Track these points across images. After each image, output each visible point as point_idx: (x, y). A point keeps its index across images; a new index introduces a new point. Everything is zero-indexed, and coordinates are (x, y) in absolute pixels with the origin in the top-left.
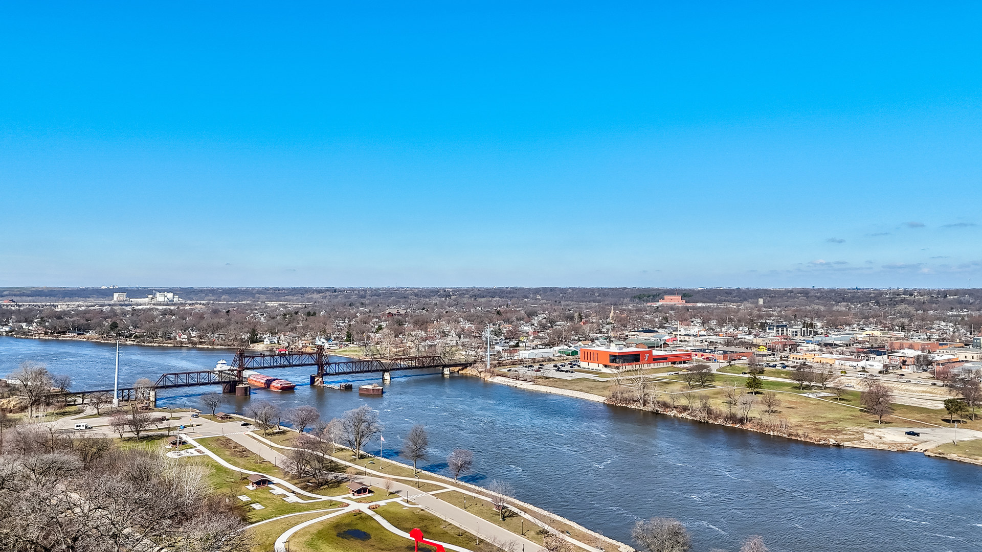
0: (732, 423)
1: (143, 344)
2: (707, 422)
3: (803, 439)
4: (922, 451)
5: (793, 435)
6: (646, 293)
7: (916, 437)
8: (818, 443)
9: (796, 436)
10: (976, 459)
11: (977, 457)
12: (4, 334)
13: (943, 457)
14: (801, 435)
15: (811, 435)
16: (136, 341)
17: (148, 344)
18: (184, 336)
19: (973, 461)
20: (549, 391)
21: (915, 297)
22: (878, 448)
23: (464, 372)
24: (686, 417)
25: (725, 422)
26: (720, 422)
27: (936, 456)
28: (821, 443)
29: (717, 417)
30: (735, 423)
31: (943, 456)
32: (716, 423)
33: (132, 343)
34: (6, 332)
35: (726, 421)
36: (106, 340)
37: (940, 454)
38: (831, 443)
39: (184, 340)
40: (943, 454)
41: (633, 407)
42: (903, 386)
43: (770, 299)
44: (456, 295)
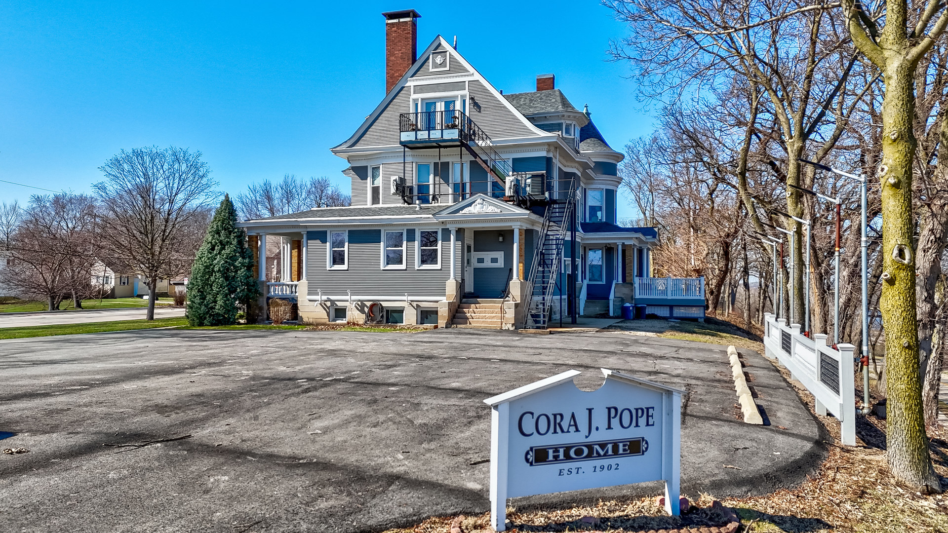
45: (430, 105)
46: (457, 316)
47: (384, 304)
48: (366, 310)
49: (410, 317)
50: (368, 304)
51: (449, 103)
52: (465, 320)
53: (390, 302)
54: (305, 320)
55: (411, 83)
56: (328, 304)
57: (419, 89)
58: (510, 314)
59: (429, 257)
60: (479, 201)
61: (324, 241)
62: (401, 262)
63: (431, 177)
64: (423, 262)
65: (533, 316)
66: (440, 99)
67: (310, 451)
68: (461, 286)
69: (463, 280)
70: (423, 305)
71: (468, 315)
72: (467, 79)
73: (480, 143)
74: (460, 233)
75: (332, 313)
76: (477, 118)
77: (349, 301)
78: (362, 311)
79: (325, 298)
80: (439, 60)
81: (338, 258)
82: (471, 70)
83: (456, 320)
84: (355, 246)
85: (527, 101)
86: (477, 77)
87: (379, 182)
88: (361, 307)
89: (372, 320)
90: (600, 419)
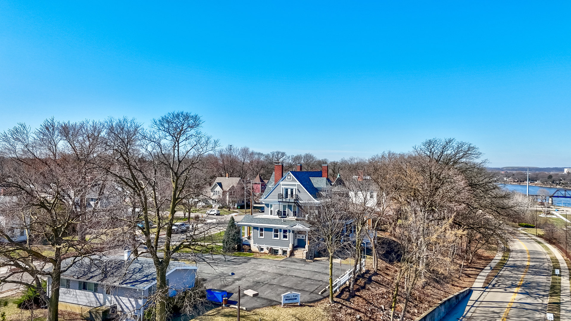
1: (567, 188)
33: (560, 187)
36: (546, 185)
45: (287, 190)
46: (292, 254)
47: (274, 248)
48: (269, 249)
49: (280, 252)
50: (270, 248)
51: (292, 190)
52: (294, 255)
53: (275, 248)
54: (253, 251)
55: (281, 183)
56: (259, 247)
57: (283, 185)
58: (305, 255)
59: (285, 237)
60: (297, 225)
61: (258, 230)
62: (278, 237)
63: (287, 209)
64: (284, 238)
65: (310, 256)
66: (289, 188)
67: (265, 297)
68: (293, 245)
69: (294, 243)
70: (284, 249)
71: (295, 254)
72: (296, 184)
73: (300, 201)
74: (293, 232)
75: (260, 249)
76: (299, 195)
77: (264, 247)
78: (268, 250)
79: (258, 245)
80: (289, 177)
81: (261, 235)
82: (298, 181)
83: (292, 255)
84: (266, 232)
85: (316, 181)
86: (299, 183)
87: (272, 209)
88: (268, 249)
89: (271, 252)
90: (292, 296)
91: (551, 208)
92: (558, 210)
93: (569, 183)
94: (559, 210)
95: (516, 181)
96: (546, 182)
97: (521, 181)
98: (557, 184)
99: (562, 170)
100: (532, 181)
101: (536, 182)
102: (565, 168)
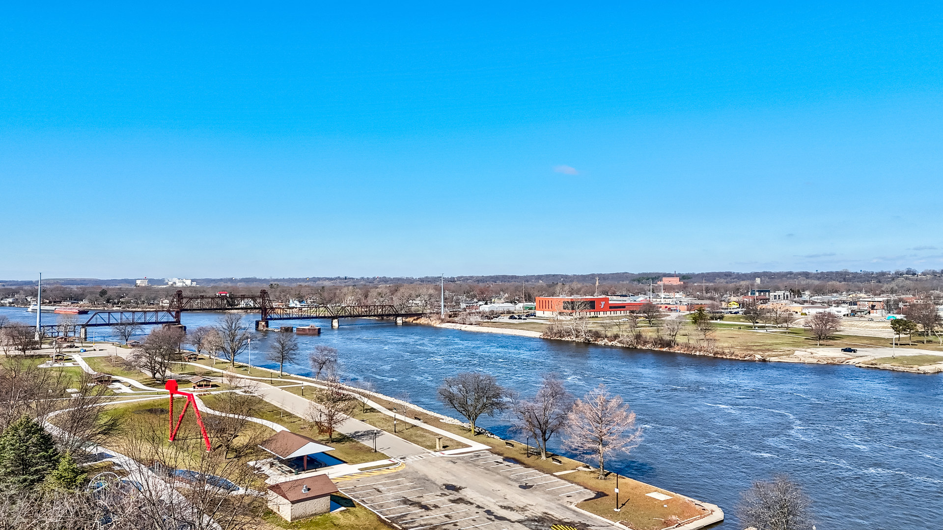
0: (661, 347)
1: (128, 309)
2: (635, 348)
3: (728, 357)
4: (854, 364)
5: (718, 353)
6: (645, 276)
7: (852, 353)
8: (744, 359)
9: (721, 355)
10: (911, 368)
11: (911, 366)
12: (8, 305)
13: (875, 368)
14: (727, 353)
15: (737, 352)
16: (122, 307)
17: (132, 309)
18: (166, 300)
19: (907, 369)
20: (490, 331)
21: (917, 276)
22: (806, 362)
23: (418, 322)
24: (617, 345)
25: (653, 347)
26: (648, 346)
27: (868, 367)
28: (746, 359)
29: (645, 343)
30: (663, 347)
31: (876, 366)
32: (644, 348)
33: (118, 308)
34: (9, 303)
35: (654, 345)
36: (96, 307)
37: (872, 364)
38: (757, 359)
39: (166, 305)
40: (876, 364)
41: (567, 339)
42: (863, 323)
43: (769, 280)
44: (460, 281)
91: (77, 347)
92: (85, 351)
93: (132, 301)
94: (87, 349)
95: (48, 301)
96: (96, 300)
97: (55, 302)
98: (115, 303)
99: (133, 282)
100: (75, 300)
101: (82, 303)
102: (138, 279)
